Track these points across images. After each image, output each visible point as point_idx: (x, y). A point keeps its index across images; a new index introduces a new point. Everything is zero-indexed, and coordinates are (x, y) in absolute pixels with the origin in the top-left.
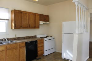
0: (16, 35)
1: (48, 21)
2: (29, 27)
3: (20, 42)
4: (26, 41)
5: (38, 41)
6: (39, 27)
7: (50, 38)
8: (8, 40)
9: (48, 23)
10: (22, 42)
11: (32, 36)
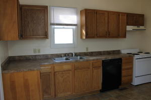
0: (87, 49)
1: (143, 25)
2: (108, 35)
3: (93, 60)
4: (103, 58)
5: (123, 58)
6: (125, 36)
7: (146, 55)
8: (76, 55)
9: (141, 27)
10: (97, 59)
11: (114, 51)
